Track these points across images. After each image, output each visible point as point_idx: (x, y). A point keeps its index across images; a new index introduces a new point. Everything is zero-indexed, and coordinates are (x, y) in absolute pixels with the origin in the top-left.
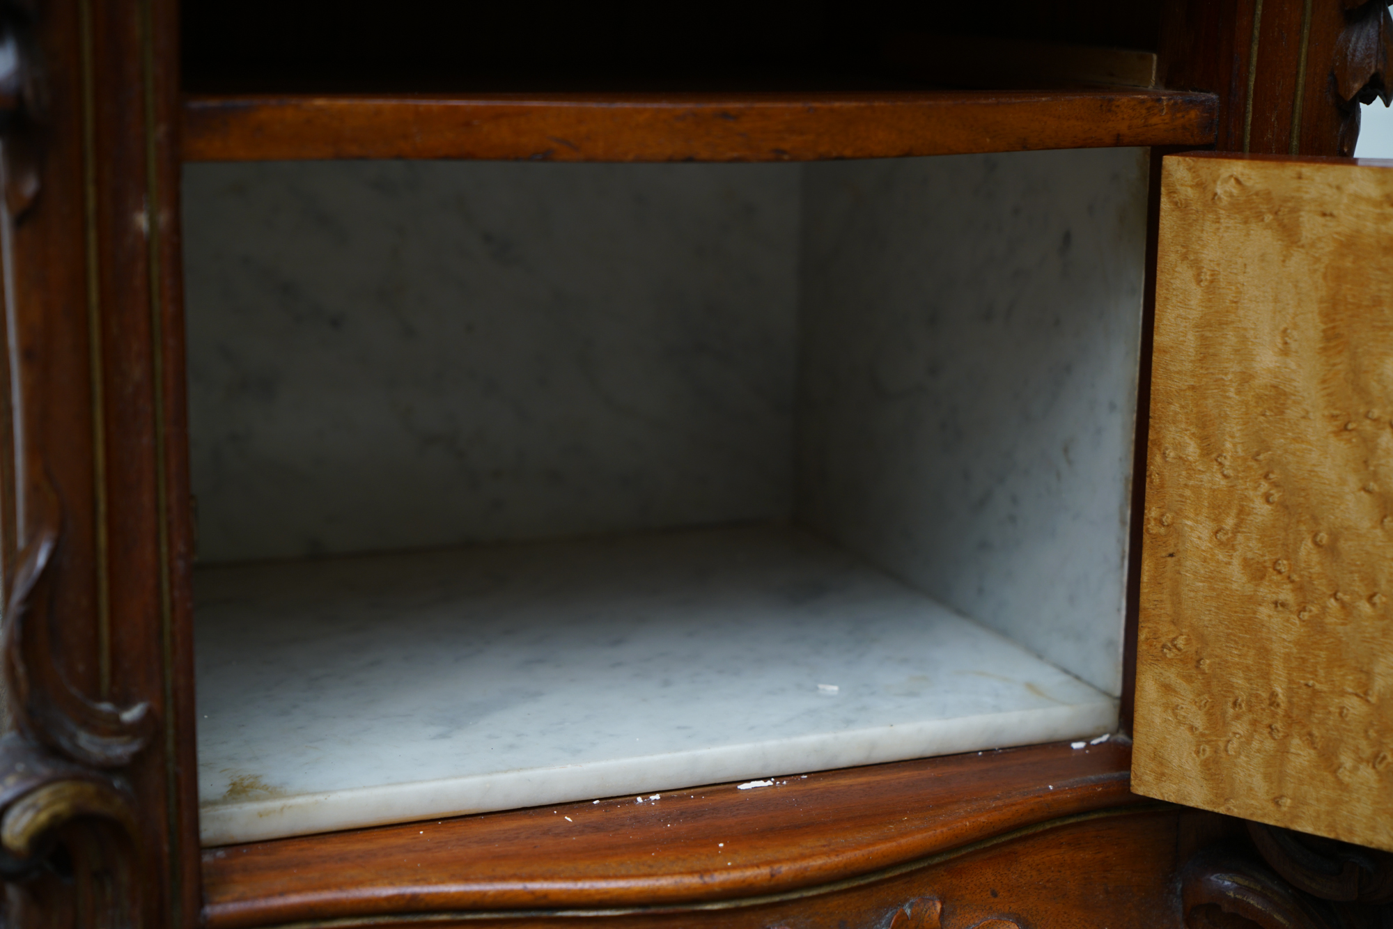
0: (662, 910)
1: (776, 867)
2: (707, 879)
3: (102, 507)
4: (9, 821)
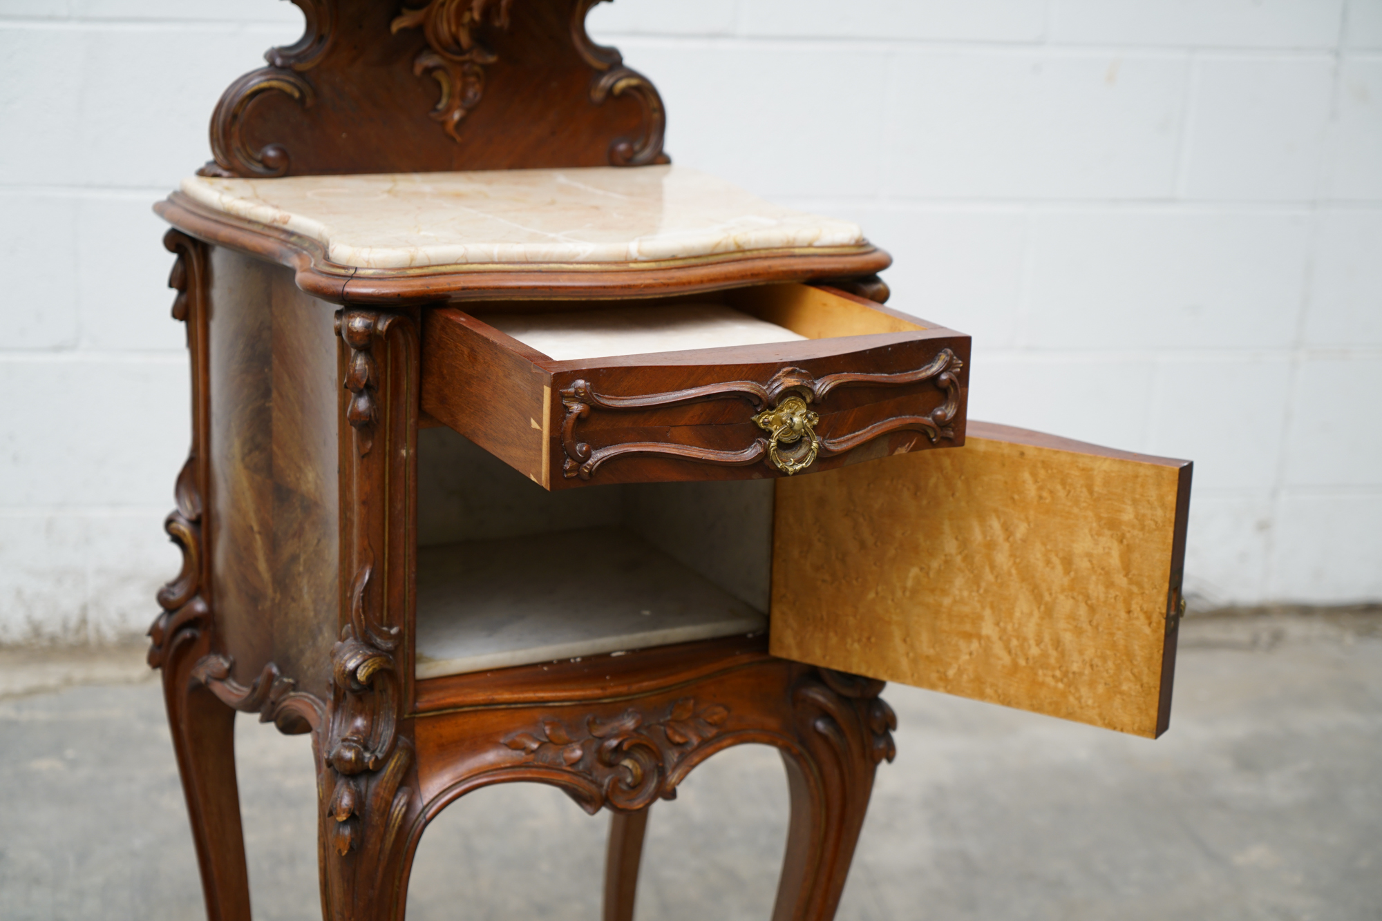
0: (586, 703)
2: (604, 691)
4: (359, 671)
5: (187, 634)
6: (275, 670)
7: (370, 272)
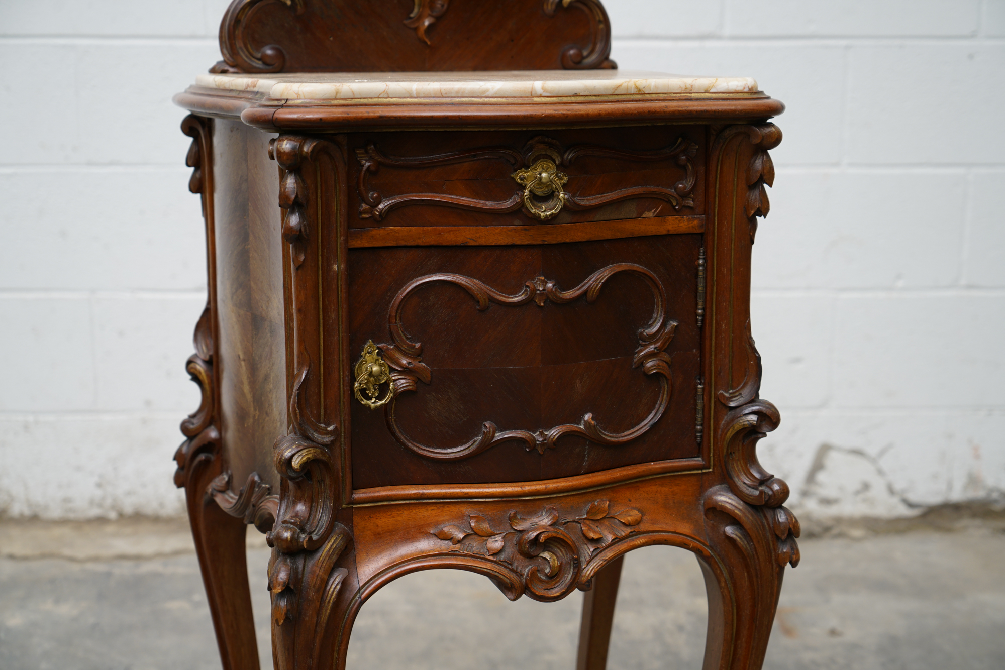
0: (508, 499)
1: (547, 485)
2: (523, 489)
3: (322, 360)
4: (294, 460)
5: (202, 457)
6: (256, 478)
7: (299, 102)
